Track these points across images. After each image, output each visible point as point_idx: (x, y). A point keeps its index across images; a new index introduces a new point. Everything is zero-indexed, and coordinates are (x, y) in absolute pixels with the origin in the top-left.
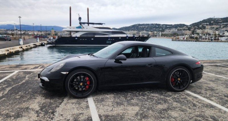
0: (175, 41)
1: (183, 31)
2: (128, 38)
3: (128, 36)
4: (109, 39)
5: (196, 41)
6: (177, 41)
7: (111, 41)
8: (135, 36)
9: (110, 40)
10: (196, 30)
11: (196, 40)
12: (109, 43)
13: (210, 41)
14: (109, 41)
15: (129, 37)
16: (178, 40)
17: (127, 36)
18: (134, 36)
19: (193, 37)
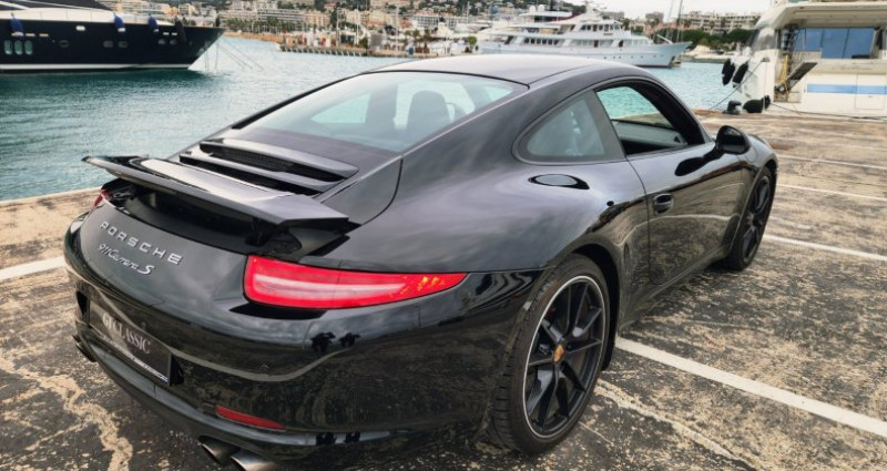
0: (295, 51)
1: (302, 12)
2: (122, 30)
3: (125, 21)
4: (19, 34)
5: (365, 55)
6: (300, 51)
7: (28, 45)
8: (159, 23)
9: (23, 40)
10: (343, 10)
11: (363, 50)
12: (19, 52)
13: (406, 56)
14: (18, 45)
15: (128, 26)
16: (302, 47)
17: (118, 22)
18: (152, 22)
19: (350, 37)
